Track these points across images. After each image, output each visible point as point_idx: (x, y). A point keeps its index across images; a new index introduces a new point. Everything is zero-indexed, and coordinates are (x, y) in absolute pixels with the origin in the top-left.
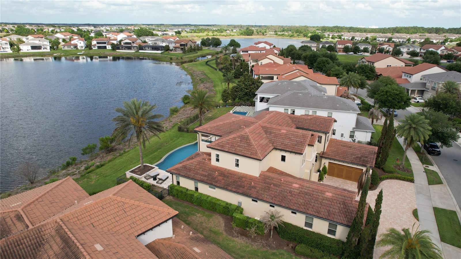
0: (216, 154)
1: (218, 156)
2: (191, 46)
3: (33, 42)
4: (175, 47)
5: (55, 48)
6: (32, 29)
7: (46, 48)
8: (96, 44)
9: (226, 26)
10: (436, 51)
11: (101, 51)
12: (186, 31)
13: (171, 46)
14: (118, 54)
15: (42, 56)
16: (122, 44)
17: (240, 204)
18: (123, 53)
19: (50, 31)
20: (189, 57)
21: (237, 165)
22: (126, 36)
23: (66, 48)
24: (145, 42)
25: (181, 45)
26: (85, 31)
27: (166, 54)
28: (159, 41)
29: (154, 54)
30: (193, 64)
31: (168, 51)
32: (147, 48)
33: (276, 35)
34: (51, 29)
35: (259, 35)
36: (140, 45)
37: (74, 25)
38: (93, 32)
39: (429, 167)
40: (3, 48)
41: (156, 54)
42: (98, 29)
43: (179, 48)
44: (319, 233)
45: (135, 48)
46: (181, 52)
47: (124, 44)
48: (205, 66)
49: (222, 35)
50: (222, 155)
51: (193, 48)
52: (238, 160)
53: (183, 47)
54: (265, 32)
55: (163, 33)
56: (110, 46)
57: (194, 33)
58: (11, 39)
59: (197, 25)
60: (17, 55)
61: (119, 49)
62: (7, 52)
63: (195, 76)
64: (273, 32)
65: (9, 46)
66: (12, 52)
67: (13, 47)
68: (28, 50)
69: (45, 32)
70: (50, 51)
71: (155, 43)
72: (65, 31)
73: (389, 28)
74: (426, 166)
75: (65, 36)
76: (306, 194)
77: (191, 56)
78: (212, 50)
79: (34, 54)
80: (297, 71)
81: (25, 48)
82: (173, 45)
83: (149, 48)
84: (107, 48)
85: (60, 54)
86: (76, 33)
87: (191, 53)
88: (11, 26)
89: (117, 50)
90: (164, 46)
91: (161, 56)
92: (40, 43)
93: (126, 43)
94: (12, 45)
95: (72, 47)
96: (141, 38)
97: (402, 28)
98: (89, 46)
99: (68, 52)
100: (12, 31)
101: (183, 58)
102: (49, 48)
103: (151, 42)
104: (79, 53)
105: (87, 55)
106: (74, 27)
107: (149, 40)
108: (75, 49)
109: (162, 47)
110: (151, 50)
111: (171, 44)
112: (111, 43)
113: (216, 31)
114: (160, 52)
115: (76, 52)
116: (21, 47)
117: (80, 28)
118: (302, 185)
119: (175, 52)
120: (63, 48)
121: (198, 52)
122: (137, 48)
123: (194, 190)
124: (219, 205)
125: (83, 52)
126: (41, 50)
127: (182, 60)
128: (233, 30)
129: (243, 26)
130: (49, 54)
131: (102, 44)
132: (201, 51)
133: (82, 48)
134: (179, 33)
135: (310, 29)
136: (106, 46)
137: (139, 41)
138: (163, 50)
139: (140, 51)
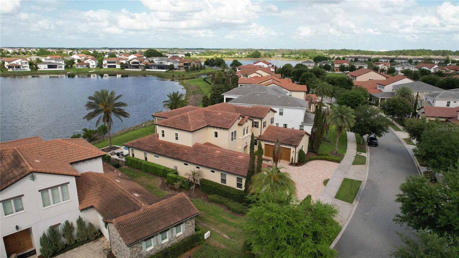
0: (162, 130)
1: (163, 132)
2: (194, 65)
3: (50, 61)
4: (179, 66)
5: (69, 66)
6: (52, 52)
7: (61, 67)
8: (106, 64)
9: (237, 50)
10: (429, 69)
11: (111, 69)
12: (196, 54)
13: (176, 65)
14: (125, 72)
15: (57, 74)
16: (131, 63)
17: (176, 168)
18: (131, 72)
19: (68, 54)
20: (191, 75)
21: (177, 138)
22: (137, 57)
23: (79, 67)
24: (152, 62)
25: (185, 64)
26: (100, 53)
27: (169, 73)
28: (164, 61)
29: (159, 72)
30: (192, 80)
31: (172, 70)
32: (153, 67)
33: (282, 57)
34: (69, 52)
35: (266, 57)
36: (147, 64)
37: (91, 49)
38: (107, 53)
39: (361, 154)
40: (23, 67)
41: (160, 72)
42: (113, 51)
43: (183, 67)
44: (230, 186)
45: (142, 67)
46: (185, 71)
47: (132, 63)
48: (202, 82)
49: (230, 58)
50: (166, 130)
51: (196, 67)
52: (177, 134)
53: (186, 66)
54: (273, 55)
55: (173, 55)
56: (119, 65)
57: (204, 55)
58: (31, 59)
59: (209, 49)
60: (35, 73)
61: (127, 67)
62: (26, 70)
63: (190, 89)
64: (281, 55)
65: (28, 66)
66: (30, 70)
67: (32, 66)
68: (44, 69)
69: (64, 54)
70: (64, 69)
71: (161, 63)
72: (82, 53)
73: (395, 51)
74: (359, 153)
75: (80, 57)
76: (224, 157)
77: (194, 74)
78: (214, 70)
79: (50, 72)
80: (272, 80)
81: (42, 67)
82: (178, 64)
83: (155, 67)
84: (117, 67)
85: (73, 72)
86: (91, 55)
87: (194, 71)
88: (35, 49)
89: (126, 68)
90: (169, 65)
91: (165, 74)
92: (56, 62)
93: (135, 63)
94: (31, 64)
95: (84, 66)
96: (150, 59)
97: (408, 51)
98: (100, 65)
99: (81, 70)
100: (34, 54)
101: (185, 76)
102: (63, 66)
103: (157, 62)
104: (91, 72)
105: (97, 73)
106: (91, 50)
107: (156, 60)
108: (87, 68)
109: (167, 66)
110: (156, 69)
111: (176, 63)
112: (120, 63)
113: (225, 54)
114: (165, 70)
115: (87, 70)
116: (39, 66)
117: (97, 50)
118: (223, 151)
119: (179, 71)
120: (77, 66)
121: (201, 71)
122: (144, 67)
123: (145, 160)
124: (160, 169)
125: (94, 70)
126: (56, 69)
127: (183, 77)
128: (242, 53)
129: (253, 49)
130: (63, 72)
131: (112, 63)
132: (204, 70)
133: (94, 66)
134: (188, 55)
135: (318, 52)
136: (116, 65)
137: (146, 61)
138: (168, 69)
139: (147, 70)
